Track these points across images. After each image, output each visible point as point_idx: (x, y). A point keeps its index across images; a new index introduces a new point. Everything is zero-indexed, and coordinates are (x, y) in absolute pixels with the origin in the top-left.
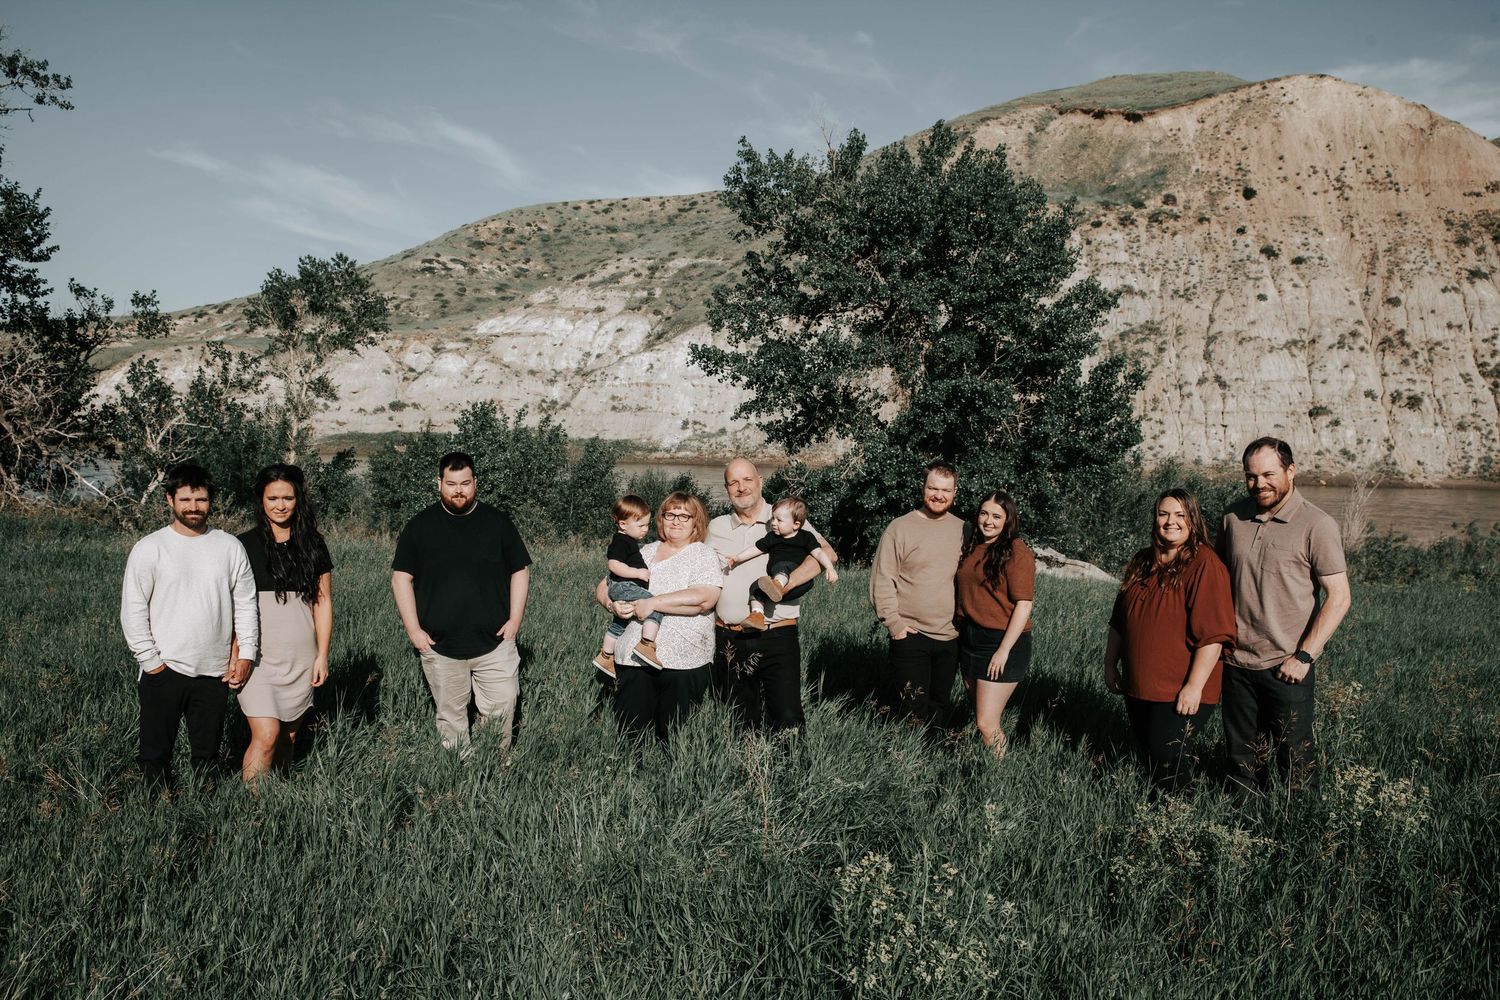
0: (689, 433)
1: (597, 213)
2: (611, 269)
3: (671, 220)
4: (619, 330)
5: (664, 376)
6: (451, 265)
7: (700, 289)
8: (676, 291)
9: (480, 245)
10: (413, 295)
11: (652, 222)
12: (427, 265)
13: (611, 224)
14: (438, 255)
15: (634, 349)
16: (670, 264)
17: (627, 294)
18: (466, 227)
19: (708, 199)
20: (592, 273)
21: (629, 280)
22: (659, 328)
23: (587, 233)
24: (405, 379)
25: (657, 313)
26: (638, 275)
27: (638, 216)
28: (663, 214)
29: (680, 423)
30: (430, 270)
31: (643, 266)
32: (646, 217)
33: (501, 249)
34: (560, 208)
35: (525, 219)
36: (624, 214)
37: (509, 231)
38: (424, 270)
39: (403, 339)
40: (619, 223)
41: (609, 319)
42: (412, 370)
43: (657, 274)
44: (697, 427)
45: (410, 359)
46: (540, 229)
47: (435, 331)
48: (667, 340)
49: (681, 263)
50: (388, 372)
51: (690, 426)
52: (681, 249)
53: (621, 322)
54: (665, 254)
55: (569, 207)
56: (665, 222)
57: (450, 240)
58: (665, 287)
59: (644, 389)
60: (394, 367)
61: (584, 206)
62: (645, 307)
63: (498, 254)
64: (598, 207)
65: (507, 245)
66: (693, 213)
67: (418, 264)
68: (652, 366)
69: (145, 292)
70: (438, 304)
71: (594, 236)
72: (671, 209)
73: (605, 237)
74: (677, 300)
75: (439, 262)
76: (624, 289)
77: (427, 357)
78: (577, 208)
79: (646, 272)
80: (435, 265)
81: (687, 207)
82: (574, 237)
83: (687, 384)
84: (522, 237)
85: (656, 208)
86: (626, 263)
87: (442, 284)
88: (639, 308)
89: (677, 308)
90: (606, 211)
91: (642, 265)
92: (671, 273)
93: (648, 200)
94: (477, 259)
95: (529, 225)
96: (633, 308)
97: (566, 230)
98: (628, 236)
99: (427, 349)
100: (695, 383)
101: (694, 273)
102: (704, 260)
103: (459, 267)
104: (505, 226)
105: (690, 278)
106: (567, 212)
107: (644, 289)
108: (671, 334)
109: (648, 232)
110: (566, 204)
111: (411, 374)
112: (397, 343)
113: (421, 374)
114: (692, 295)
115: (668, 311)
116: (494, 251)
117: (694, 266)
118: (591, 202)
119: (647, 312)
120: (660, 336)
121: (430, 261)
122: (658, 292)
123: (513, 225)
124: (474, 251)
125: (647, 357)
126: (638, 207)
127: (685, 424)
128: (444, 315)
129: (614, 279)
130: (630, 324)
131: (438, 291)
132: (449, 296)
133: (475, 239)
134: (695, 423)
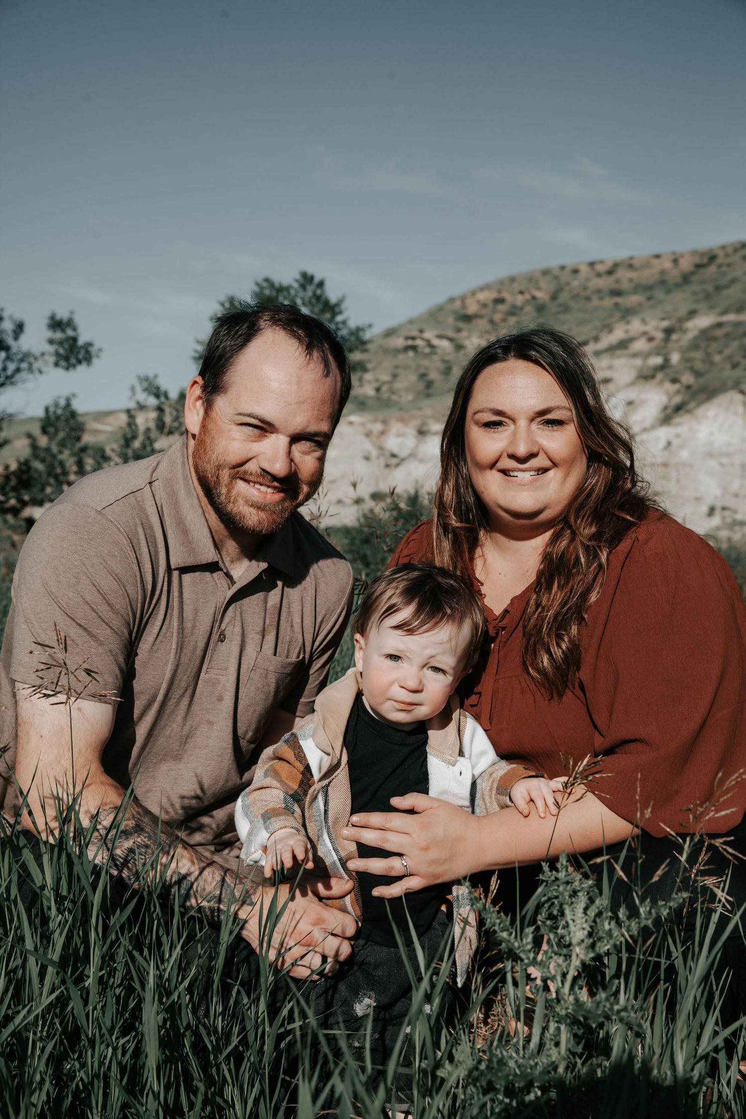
0: (716, 521)
1: (599, 275)
2: (619, 334)
3: (686, 279)
4: (630, 403)
5: (684, 454)
6: (436, 342)
7: (727, 352)
8: (698, 355)
9: (467, 318)
10: (395, 376)
11: (663, 282)
12: (410, 343)
13: (615, 286)
14: (421, 331)
15: (647, 424)
16: (690, 324)
17: (638, 362)
18: (452, 300)
19: (730, 250)
20: (596, 339)
21: (640, 345)
22: (677, 400)
23: (588, 299)
24: (387, 466)
25: (674, 381)
26: (651, 339)
27: (647, 276)
28: (676, 273)
29: (704, 509)
30: (414, 348)
31: (656, 328)
32: (657, 277)
33: (491, 322)
34: (556, 272)
35: (517, 286)
36: (630, 274)
37: (499, 301)
38: (407, 348)
39: (385, 422)
40: (625, 285)
41: (618, 390)
42: (394, 456)
43: (674, 337)
44: (726, 513)
45: (392, 443)
46: (534, 298)
47: (419, 413)
48: (689, 412)
49: (703, 322)
50: (367, 458)
51: (718, 512)
52: (702, 306)
53: (632, 394)
54: (683, 312)
55: (567, 272)
56: (679, 280)
57: (435, 315)
58: (684, 351)
59: (661, 470)
60: (374, 453)
61: (584, 269)
62: (660, 376)
63: (488, 327)
64: (600, 268)
65: (497, 317)
66: (713, 268)
67: (400, 342)
68: (669, 444)
69: (63, 314)
70: (421, 386)
71: (595, 302)
72: (686, 265)
73: (609, 302)
74: (699, 366)
75: (422, 339)
76: (635, 355)
77: (410, 441)
78: (576, 271)
79: (659, 335)
80: (419, 342)
81: (705, 261)
82: (572, 304)
83: (713, 464)
84: (514, 307)
85: (668, 265)
86: (636, 326)
87: (426, 363)
88: (653, 377)
89: (698, 374)
90: (610, 272)
91: (655, 325)
92: (690, 335)
93: (658, 256)
94: (464, 334)
95: (521, 293)
96: (646, 376)
97: (564, 297)
98: (634, 300)
99: (410, 431)
100: (724, 460)
101: (719, 333)
102: (731, 317)
103: (445, 344)
104: (494, 295)
105: (715, 339)
106: (565, 277)
107: (658, 354)
108: (692, 405)
109: (659, 294)
110: (563, 268)
111: (394, 460)
112: (378, 427)
113: (403, 460)
114: (717, 358)
115: (687, 378)
116: (483, 324)
117: (719, 325)
118: (592, 264)
119: (661, 382)
120: (678, 408)
121: (413, 338)
122: (675, 358)
123: (505, 295)
124: (461, 325)
125: (664, 433)
126: (647, 265)
127: (712, 511)
128: (428, 396)
129: (623, 345)
130: (643, 396)
131: (422, 371)
132: (433, 375)
133: (462, 312)
134: (724, 509)
